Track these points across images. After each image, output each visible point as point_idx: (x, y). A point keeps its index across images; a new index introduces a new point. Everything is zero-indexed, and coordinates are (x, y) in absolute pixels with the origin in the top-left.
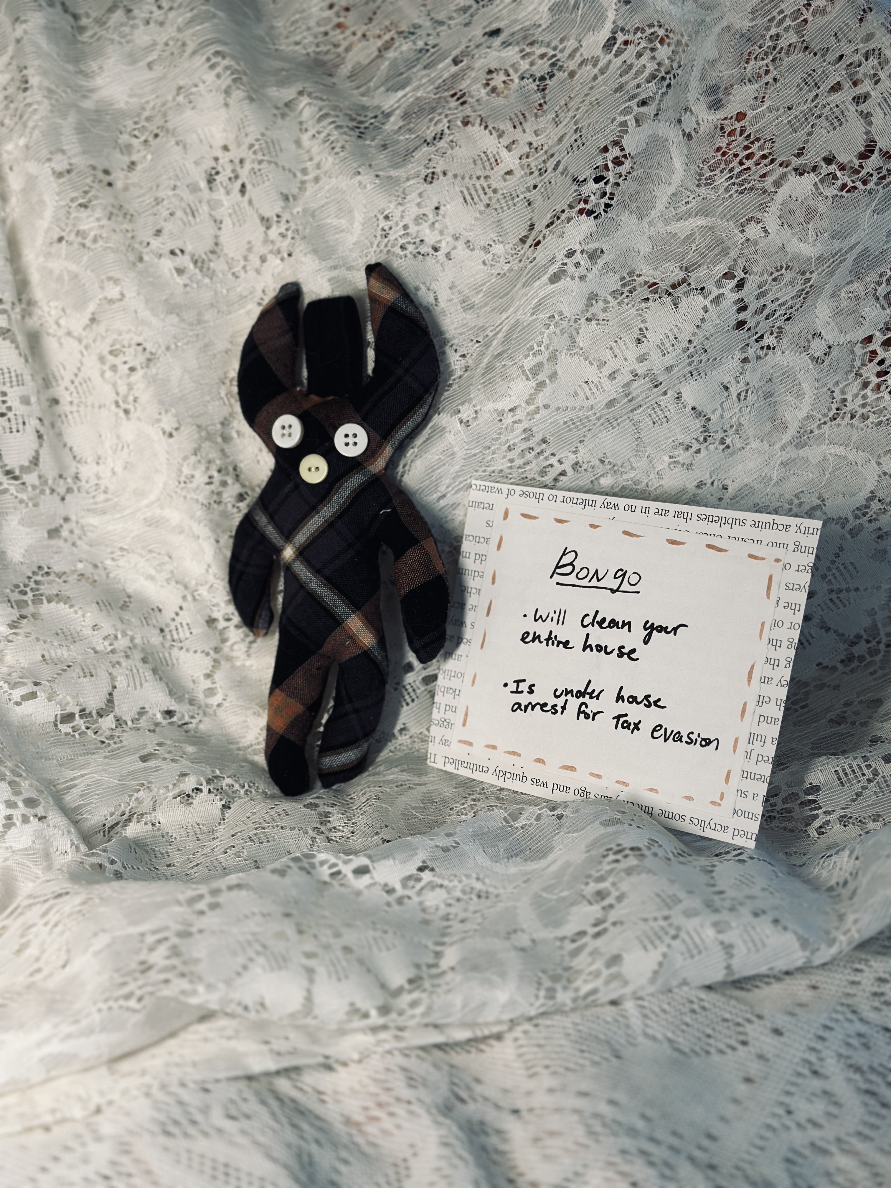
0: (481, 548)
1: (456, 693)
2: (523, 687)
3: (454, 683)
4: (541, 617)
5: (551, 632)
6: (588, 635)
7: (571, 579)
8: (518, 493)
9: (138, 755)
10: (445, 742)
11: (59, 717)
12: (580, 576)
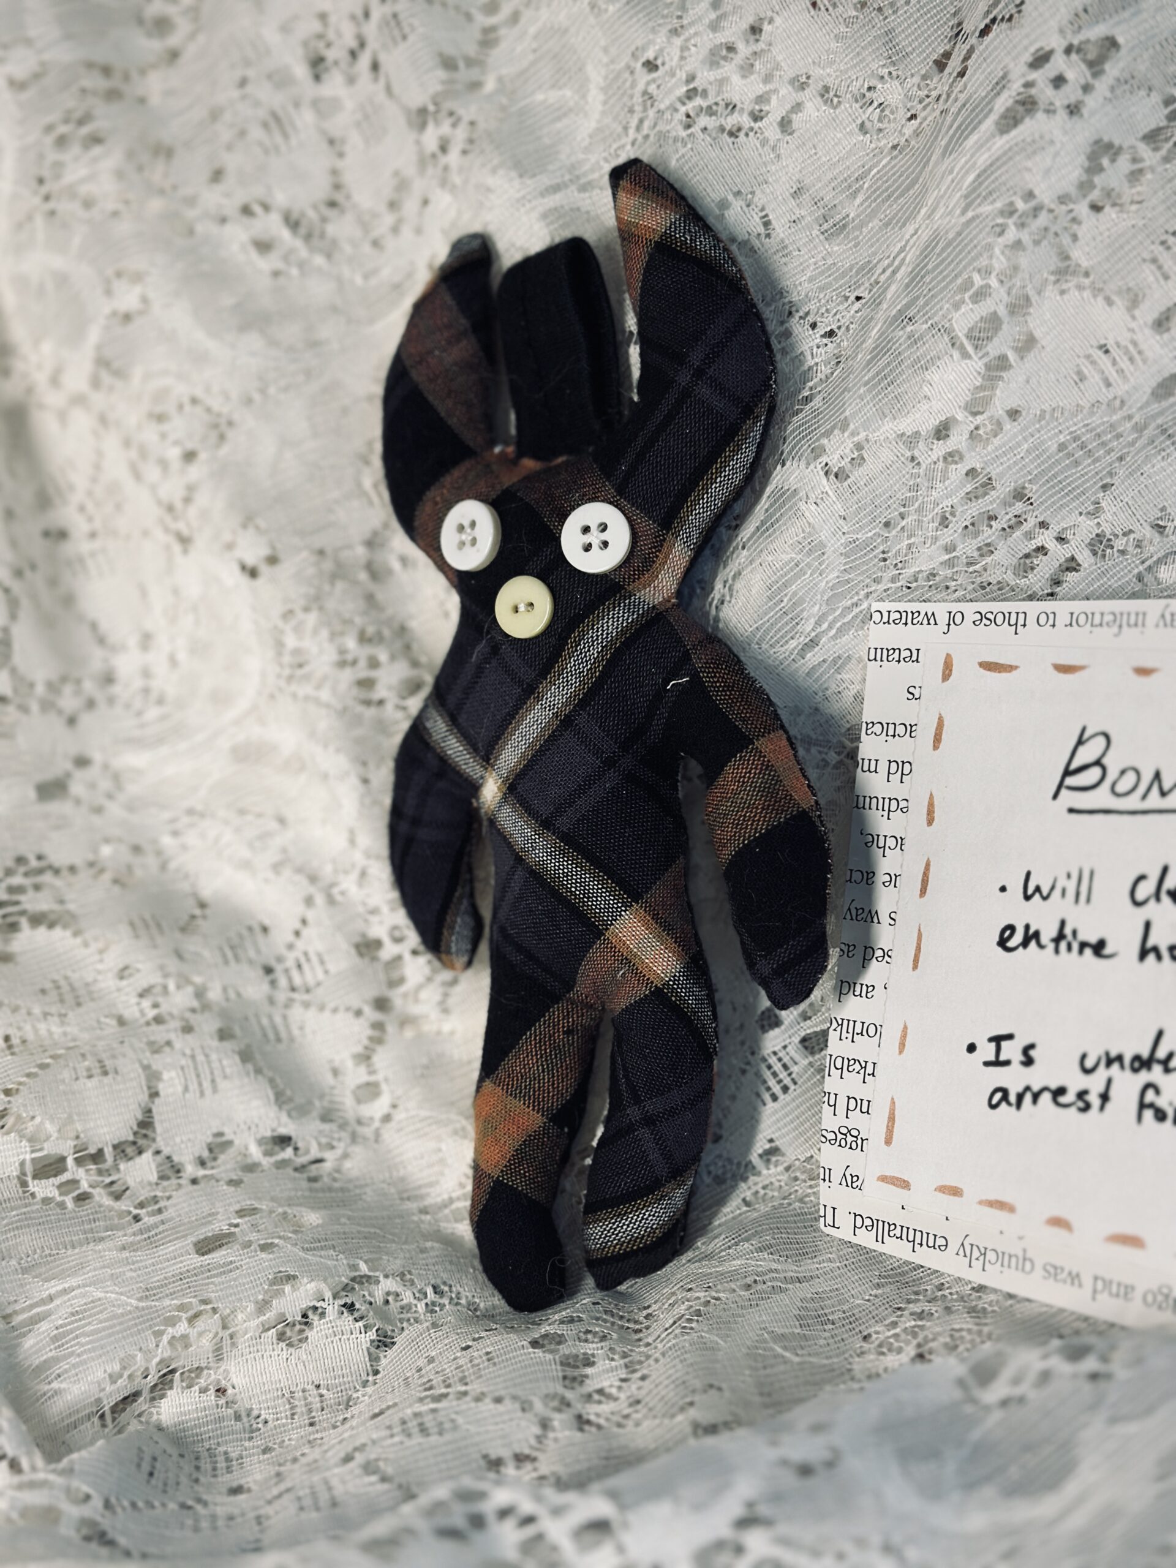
0: (900, 748)
1: (866, 1070)
2: (1011, 1051)
3: (863, 1049)
4: (1038, 889)
5: (1063, 923)
6: (1148, 925)
7: (1101, 798)
8: (971, 617)
9: (192, 1239)
10: (852, 1181)
11: (29, 1168)
12: (1121, 788)
